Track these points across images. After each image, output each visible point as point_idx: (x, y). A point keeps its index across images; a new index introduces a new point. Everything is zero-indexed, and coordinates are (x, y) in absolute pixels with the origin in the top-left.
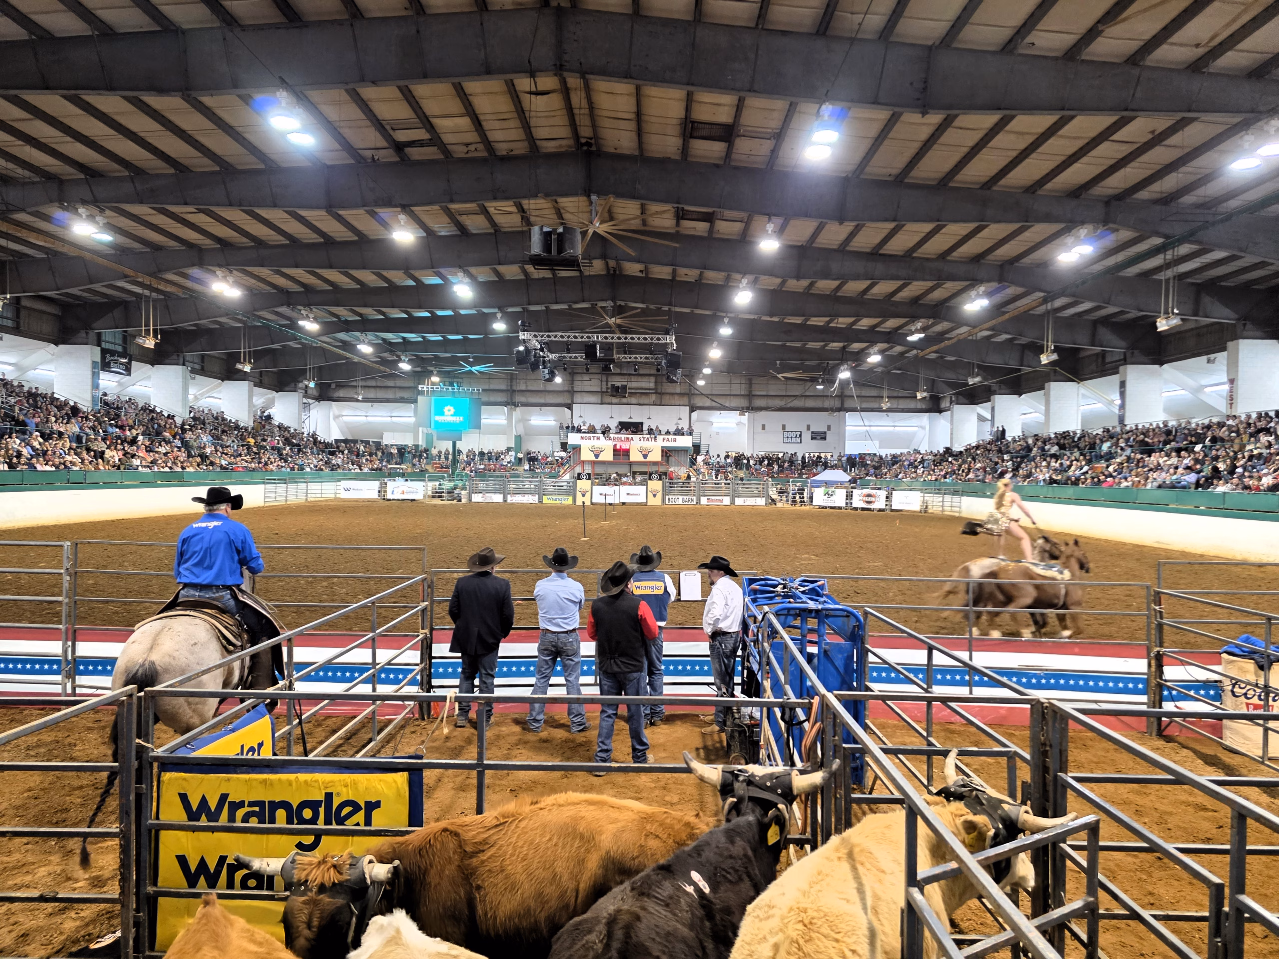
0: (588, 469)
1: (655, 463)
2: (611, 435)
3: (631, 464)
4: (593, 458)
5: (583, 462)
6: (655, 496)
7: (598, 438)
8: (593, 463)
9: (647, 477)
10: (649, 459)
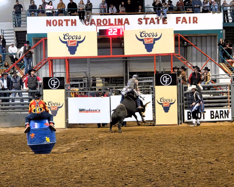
0: (59, 71)
1: (165, 58)
2: (95, 18)
3: (127, 61)
4: (67, 54)
5: (52, 60)
6: (166, 109)
7: (74, 23)
8: (68, 62)
9: (153, 80)
10: (155, 51)
